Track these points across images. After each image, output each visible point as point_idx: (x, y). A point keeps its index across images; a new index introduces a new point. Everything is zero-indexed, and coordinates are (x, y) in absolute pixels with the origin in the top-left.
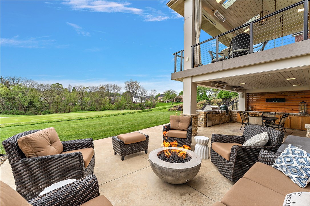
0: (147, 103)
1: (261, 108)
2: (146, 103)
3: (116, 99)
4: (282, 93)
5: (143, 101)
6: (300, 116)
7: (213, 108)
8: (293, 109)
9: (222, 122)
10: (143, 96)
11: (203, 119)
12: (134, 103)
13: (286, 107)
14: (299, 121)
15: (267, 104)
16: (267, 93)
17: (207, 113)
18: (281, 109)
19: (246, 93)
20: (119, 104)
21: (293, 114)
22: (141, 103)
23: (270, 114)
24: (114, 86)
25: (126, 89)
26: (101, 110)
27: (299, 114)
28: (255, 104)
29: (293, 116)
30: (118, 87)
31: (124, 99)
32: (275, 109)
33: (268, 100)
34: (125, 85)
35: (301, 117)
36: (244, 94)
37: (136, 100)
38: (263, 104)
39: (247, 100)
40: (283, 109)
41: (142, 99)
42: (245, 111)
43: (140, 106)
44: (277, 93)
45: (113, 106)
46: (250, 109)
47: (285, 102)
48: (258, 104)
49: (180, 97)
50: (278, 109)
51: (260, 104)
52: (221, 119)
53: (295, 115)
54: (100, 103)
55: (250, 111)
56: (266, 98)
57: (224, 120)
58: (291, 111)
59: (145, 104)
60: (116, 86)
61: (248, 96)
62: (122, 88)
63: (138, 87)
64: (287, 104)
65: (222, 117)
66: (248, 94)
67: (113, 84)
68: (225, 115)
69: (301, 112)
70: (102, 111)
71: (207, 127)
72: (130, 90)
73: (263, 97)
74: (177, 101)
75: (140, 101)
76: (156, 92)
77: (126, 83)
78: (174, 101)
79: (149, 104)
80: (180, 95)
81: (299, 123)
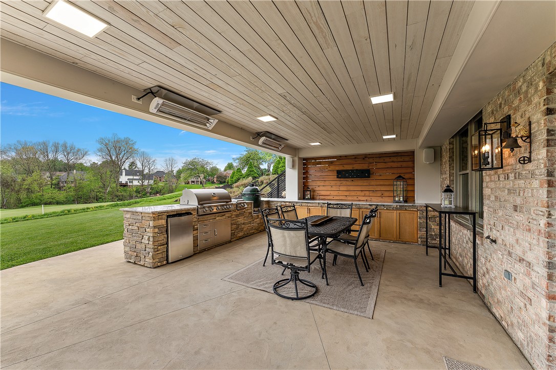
0: (155, 186)
1: (328, 193)
2: (153, 186)
3: (71, 178)
4: (365, 157)
5: (146, 183)
6: (397, 209)
7: (202, 200)
8: (383, 192)
9: (241, 234)
10: (146, 171)
11: (151, 239)
12: (125, 185)
13: (371, 188)
14: (395, 221)
15: (338, 183)
16: (340, 158)
17: (168, 216)
18: (363, 194)
19: (300, 158)
20: (78, 189)
21: (384, 205)
22: (142, 185)
23: (341, 207)
24: (65, 146)
25: (99, 154)
26: (20, 205)
27: (395, 205)
28: (319, 183)
29: (384, 209)
30: (79, 150)
31: (92, 178)
32: (353, 193)
33: (341, 175)
34: (99, 146)
35: (398, 212)
36: (296, 159)
37: (131, 181)
38: (333, 183)
39: (304, 173)
40: (367, 193)
41: (144, 177)
42: (299, 199)
43: (137, 192)
44: (355, 157)
45: (61, 195)
46: (309, 196)
47: (369, 177)
48: (322, 184)
49: (225, 173)
50: (359, 193)
51: (327, 183)
52: (236, 227)
53: (388, 208)
54: (17, 187)
55: (308, 199)
56: (338, 168)
57: (246, 227)
58: (380, 199)
59: (152, 189)
60: (72, 148)
61: (305, 165)
62: (89, 153)
63: (131, 152)
64: (373, 183)
65: (241, 220)
66: (304, 159)
67: (61, 143)
68: (250, 213)
69: (397, 199)
70: (22, 207)
71: (168, 263)
72: (111, 157)
73: (332, 167)
74: (221, 182)
75: (140, 182)
76: (177, 163)
77: (101, 141)
78: (215, 181)
79: (160, 187)
80: (225, 170)
81: (395, 225)
